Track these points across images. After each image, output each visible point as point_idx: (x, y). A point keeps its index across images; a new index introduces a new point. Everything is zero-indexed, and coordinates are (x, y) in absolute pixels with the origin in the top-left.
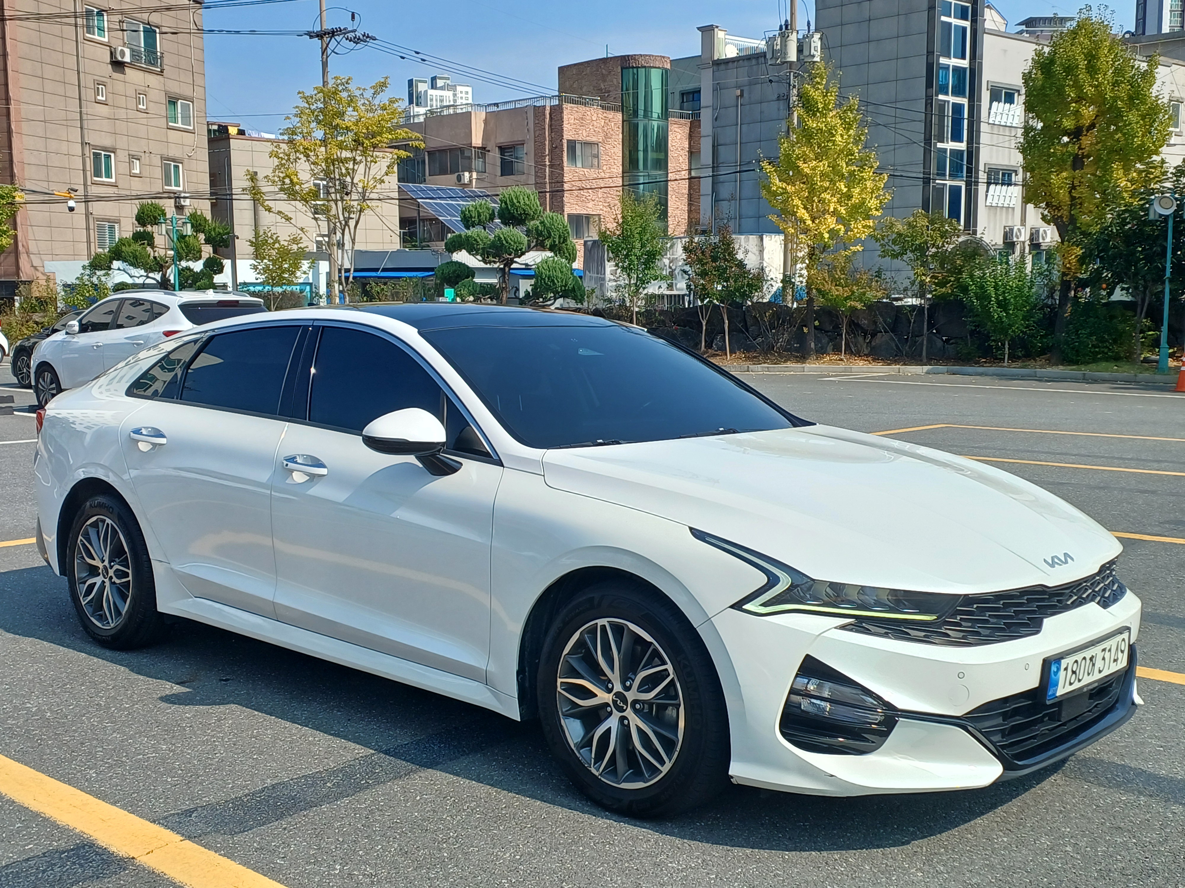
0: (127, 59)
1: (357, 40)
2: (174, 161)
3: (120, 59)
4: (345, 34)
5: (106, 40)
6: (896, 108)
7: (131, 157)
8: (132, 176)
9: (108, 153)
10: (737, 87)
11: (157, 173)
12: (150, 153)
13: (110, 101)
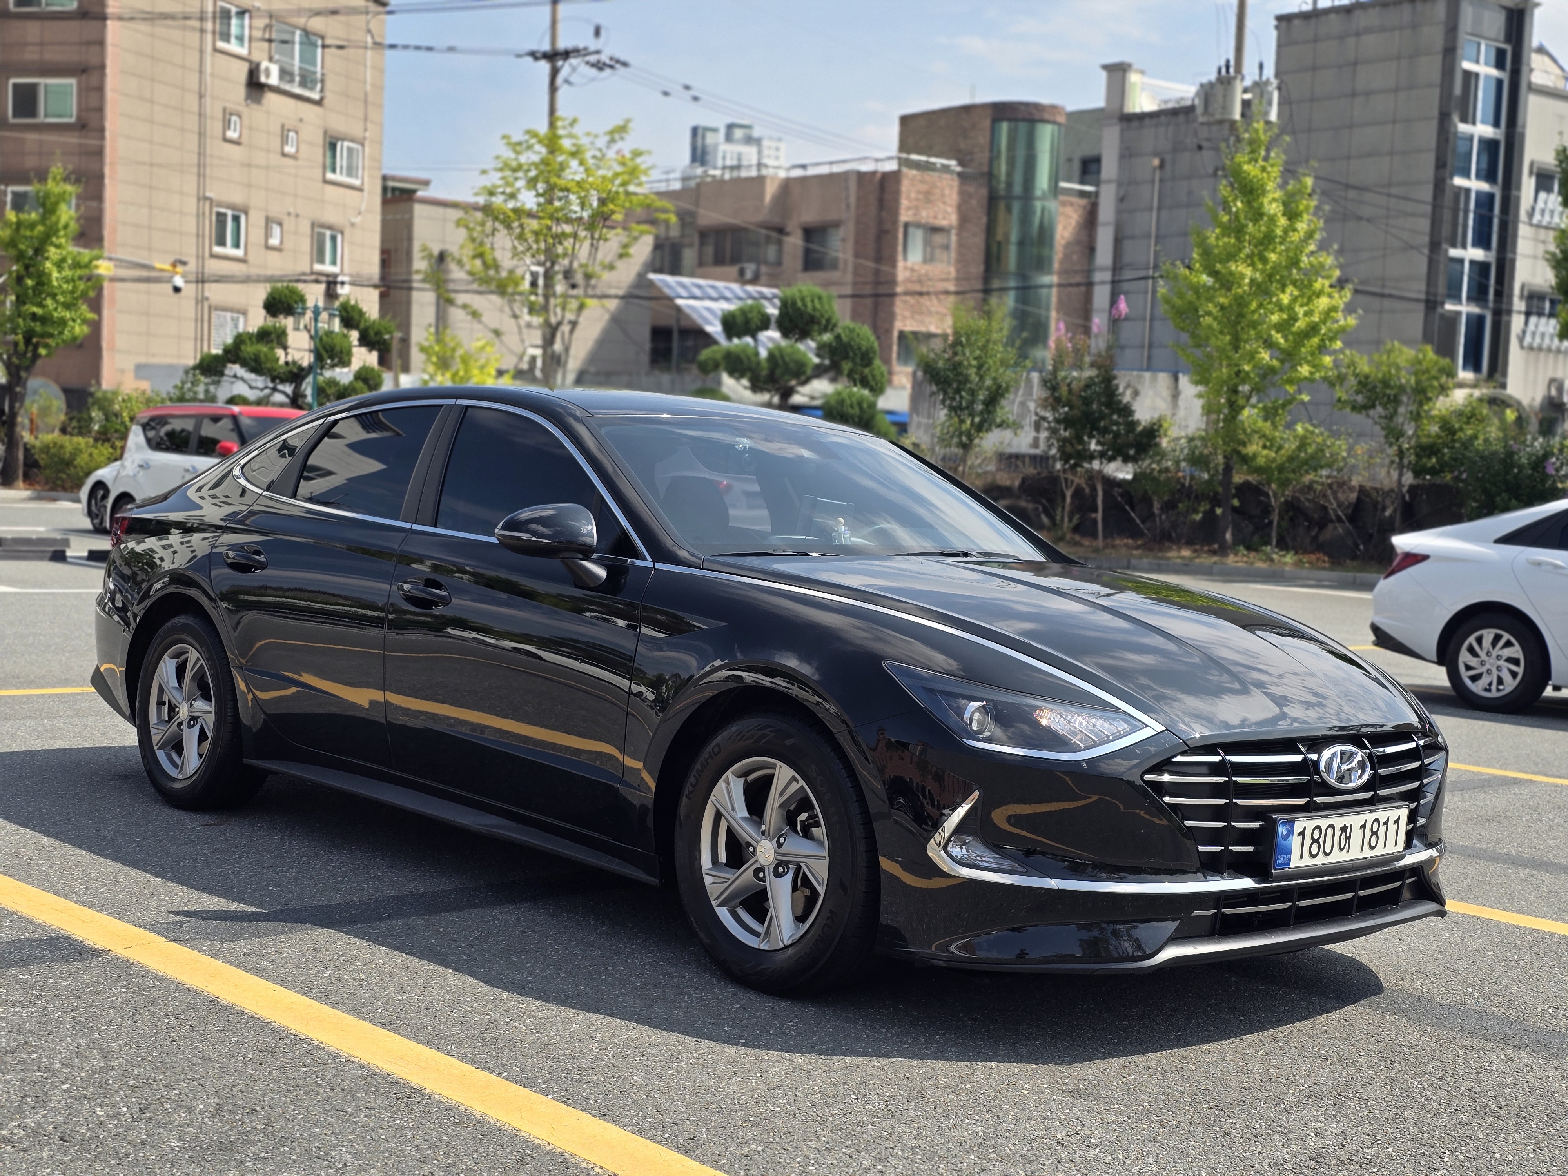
0: (274, 80)
1: (600, 66)
2: (330, 228)
3: (263, 79)
4: (585, 55)
5: (243, 51)
6: (1389, 195)
7: (269, 221)
8: (268, 247)
9: (236, 213)
10: (1156, 154)
11: (305, 244)
12: (297, 216)
13: (244, 140)
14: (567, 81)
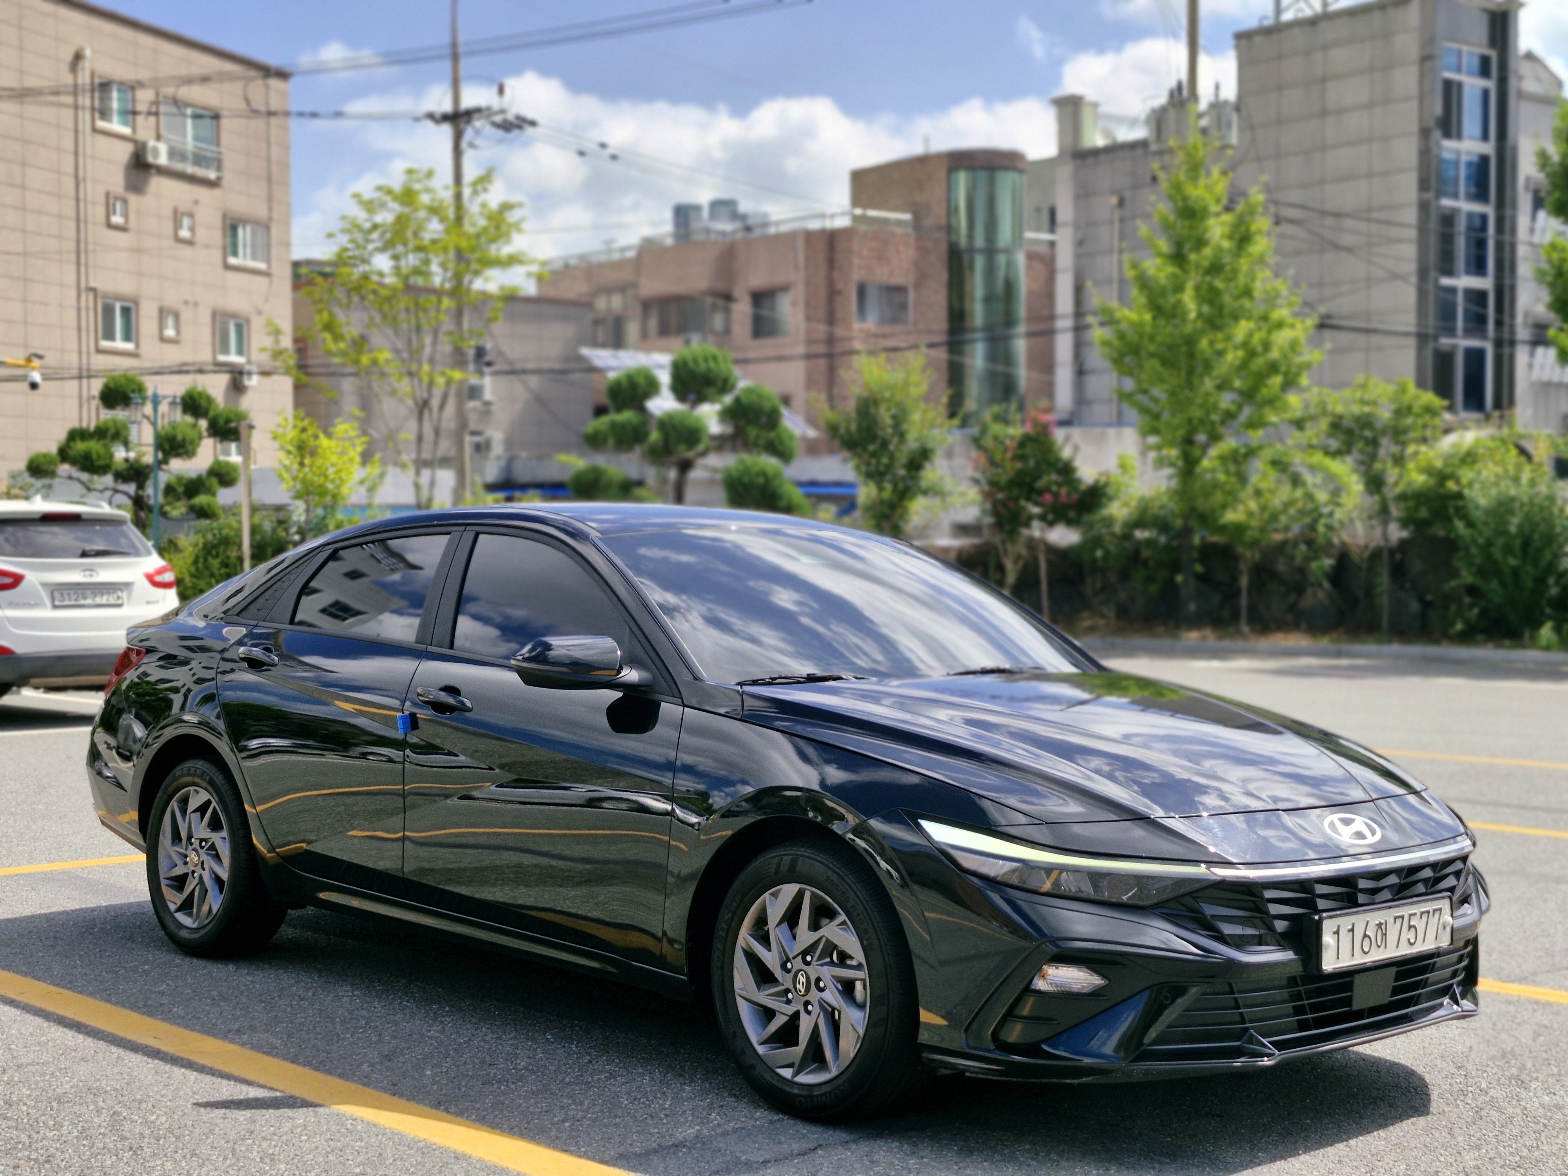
0: (163, 160)
1: (507, 126)
2: (235, 317)
3: (149, 159)
4: (488, 116)
5: (127, 129)
6: (1369, 220)
7: (162, 312)
8: (163, 339)
9: (126, 304)
10: (1114, 191)
11: (206, 334)
12: (196, 304)
13: (132, 224)
14: (472, 145)
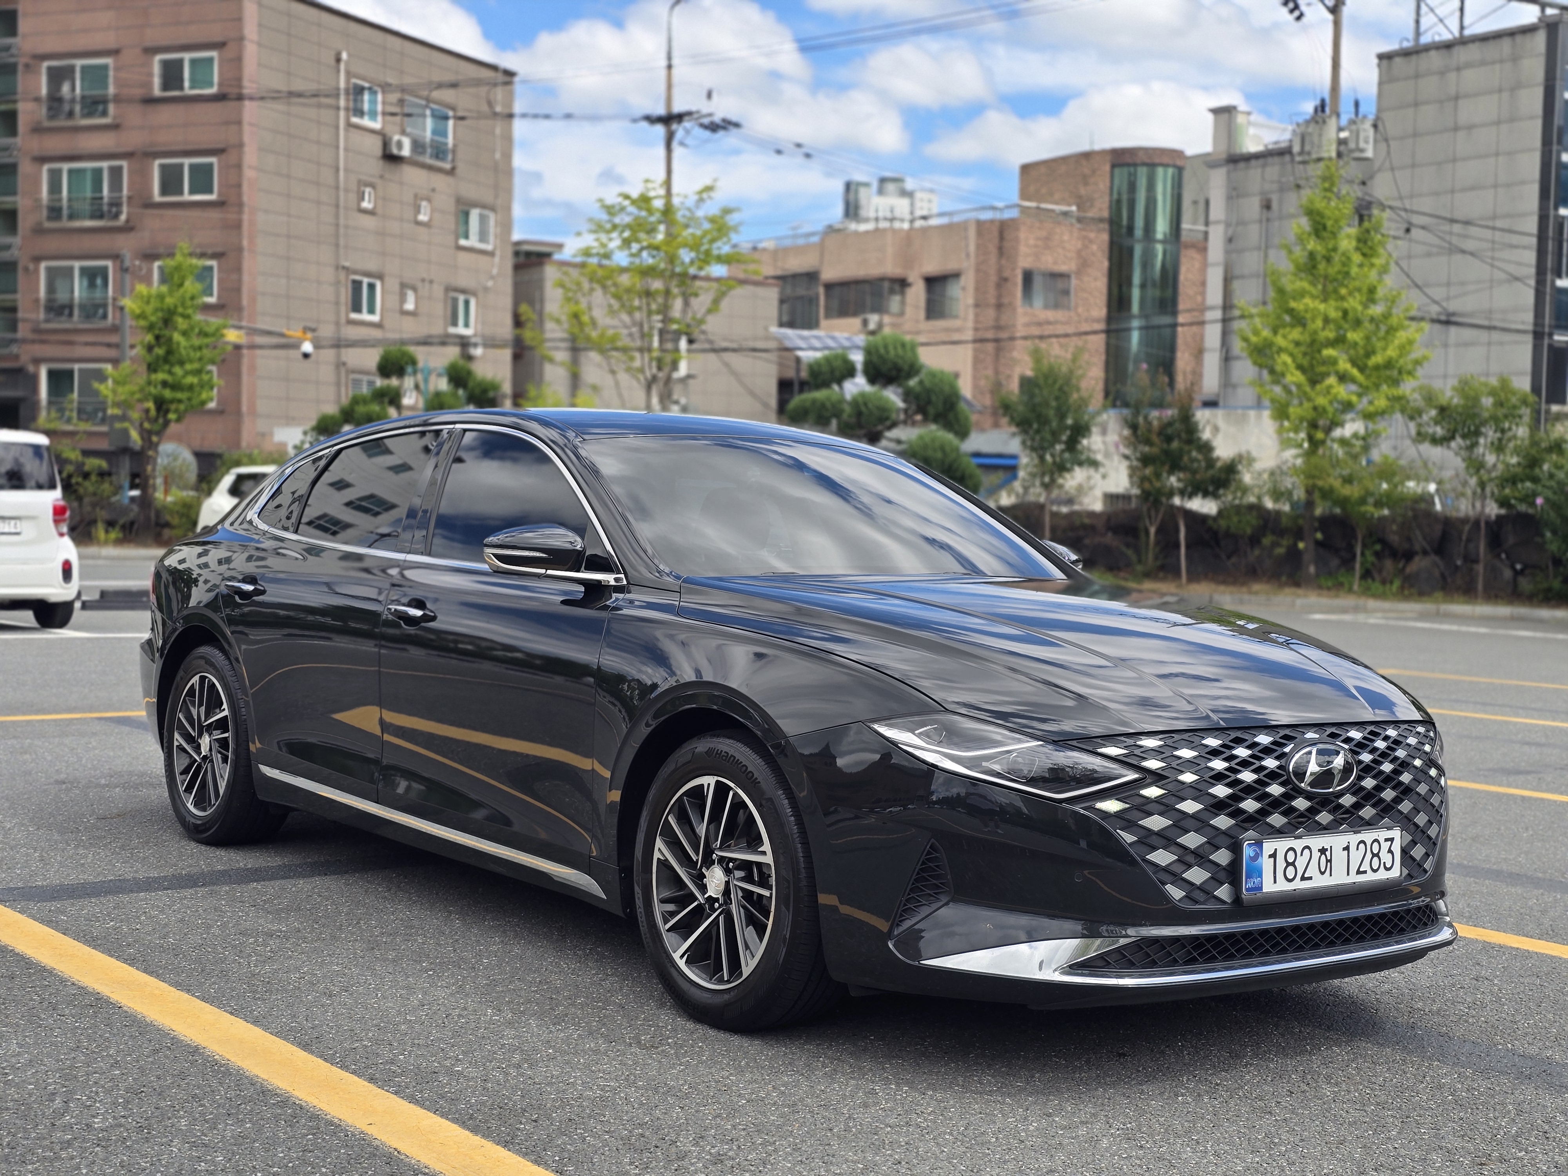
0: (406, 152)
1: (713, 127)
2: (463, 291)
3: (395, 151)
4: (697, 119)
5: (377, 125)
6: (1494, 228)
7: (404, 286)
8: (403, 312)
9: (371, 280)
10: (1260, 194)
11: (439, 309)
12: (431, 282)
13: (379, 210)
